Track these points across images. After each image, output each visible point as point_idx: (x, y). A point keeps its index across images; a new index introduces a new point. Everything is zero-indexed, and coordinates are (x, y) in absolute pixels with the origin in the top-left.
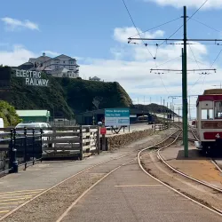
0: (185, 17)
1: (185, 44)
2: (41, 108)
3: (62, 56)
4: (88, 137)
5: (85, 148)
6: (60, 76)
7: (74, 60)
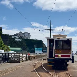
0: (51, 23)
1: (51, 31)
2: (19, 47)
3: (26, 32)
4: (23, 56)
5: (21, 59)
6: (25, 38)
7: (29, 34)
